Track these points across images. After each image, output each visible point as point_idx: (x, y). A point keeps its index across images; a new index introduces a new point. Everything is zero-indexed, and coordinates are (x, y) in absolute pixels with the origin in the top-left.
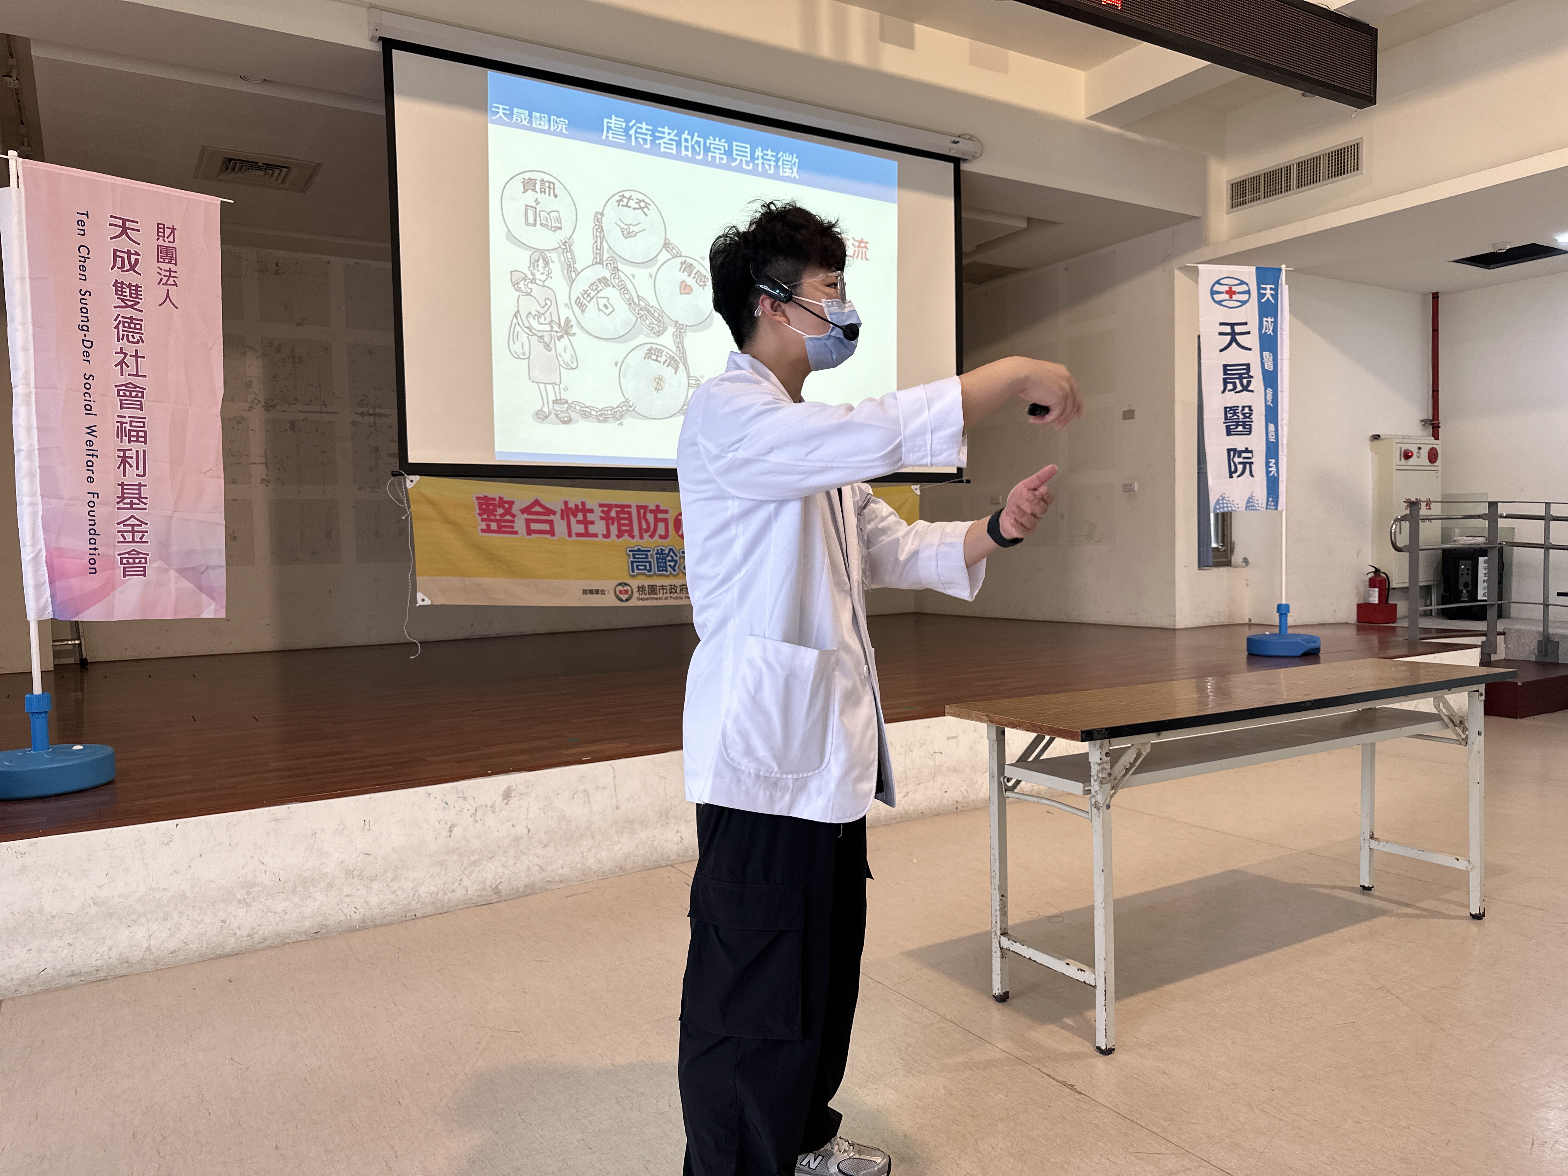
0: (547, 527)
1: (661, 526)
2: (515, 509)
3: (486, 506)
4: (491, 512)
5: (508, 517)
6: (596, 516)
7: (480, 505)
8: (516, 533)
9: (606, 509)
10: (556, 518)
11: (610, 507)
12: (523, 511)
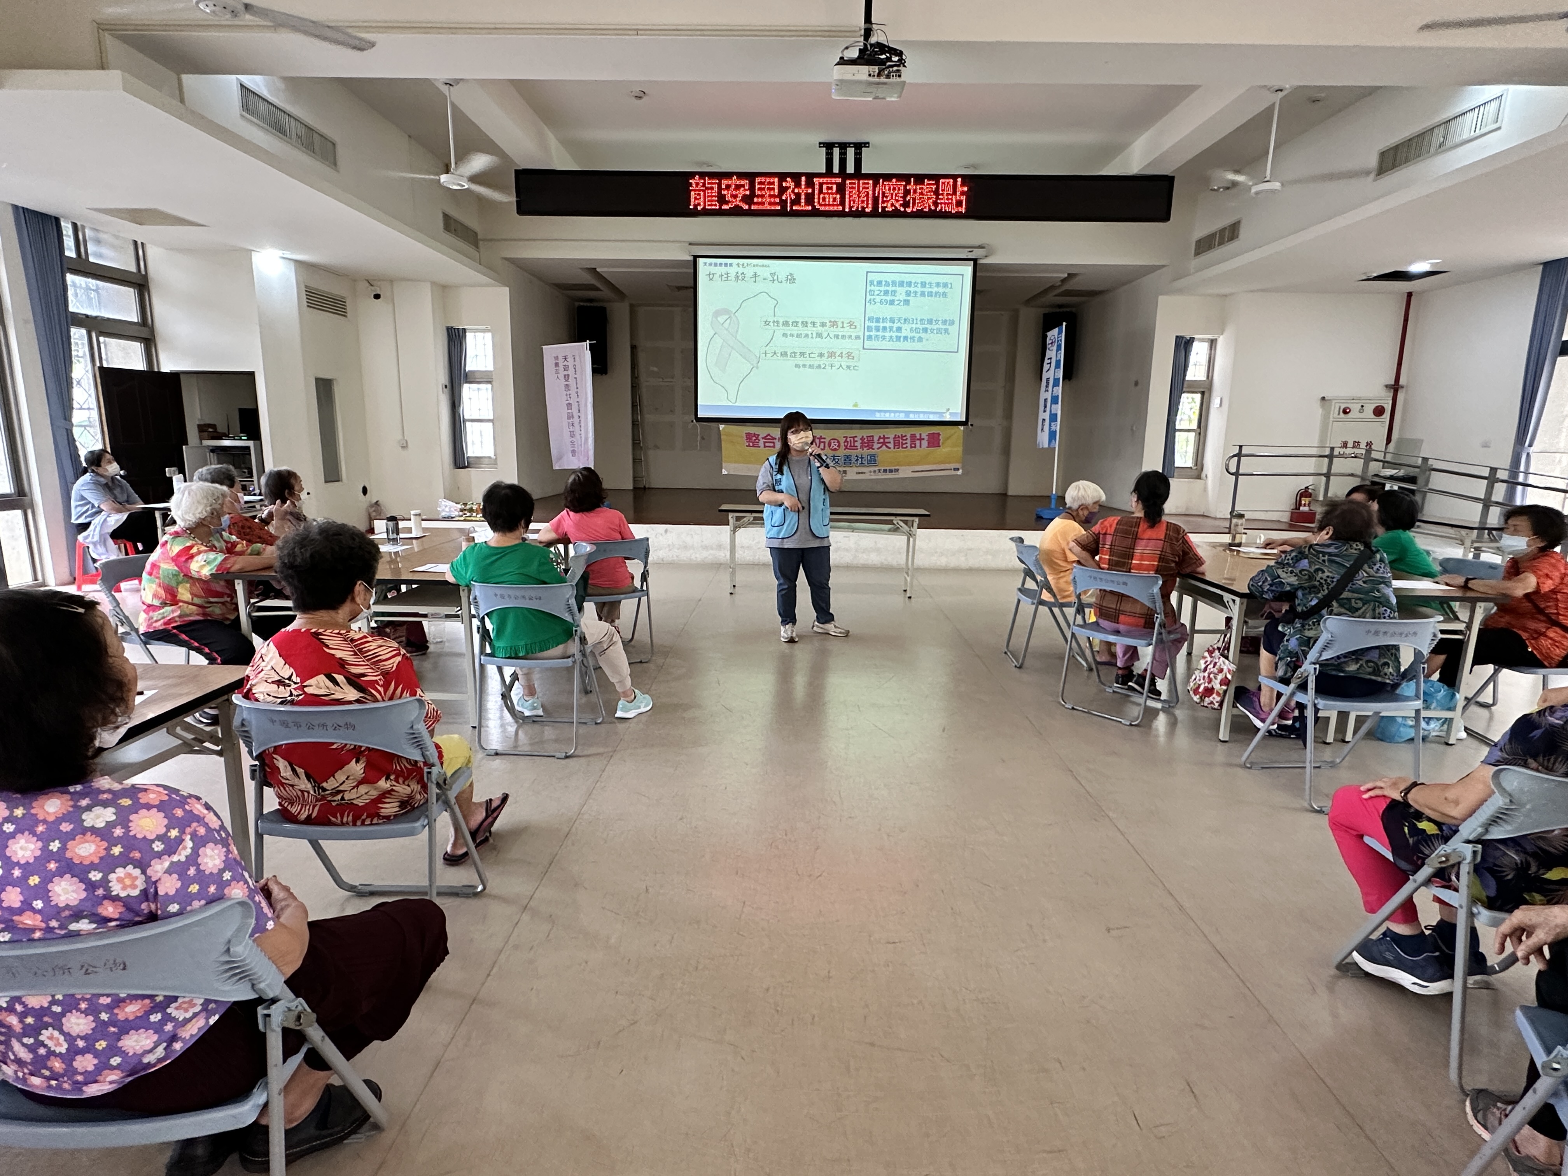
0: (772, 445)
1: (822, 445)
2: (760, 438)
3: (749, 436)
4: (750, 439)
7: (746, 436)
8: (759, 447)
12: (762, 439)
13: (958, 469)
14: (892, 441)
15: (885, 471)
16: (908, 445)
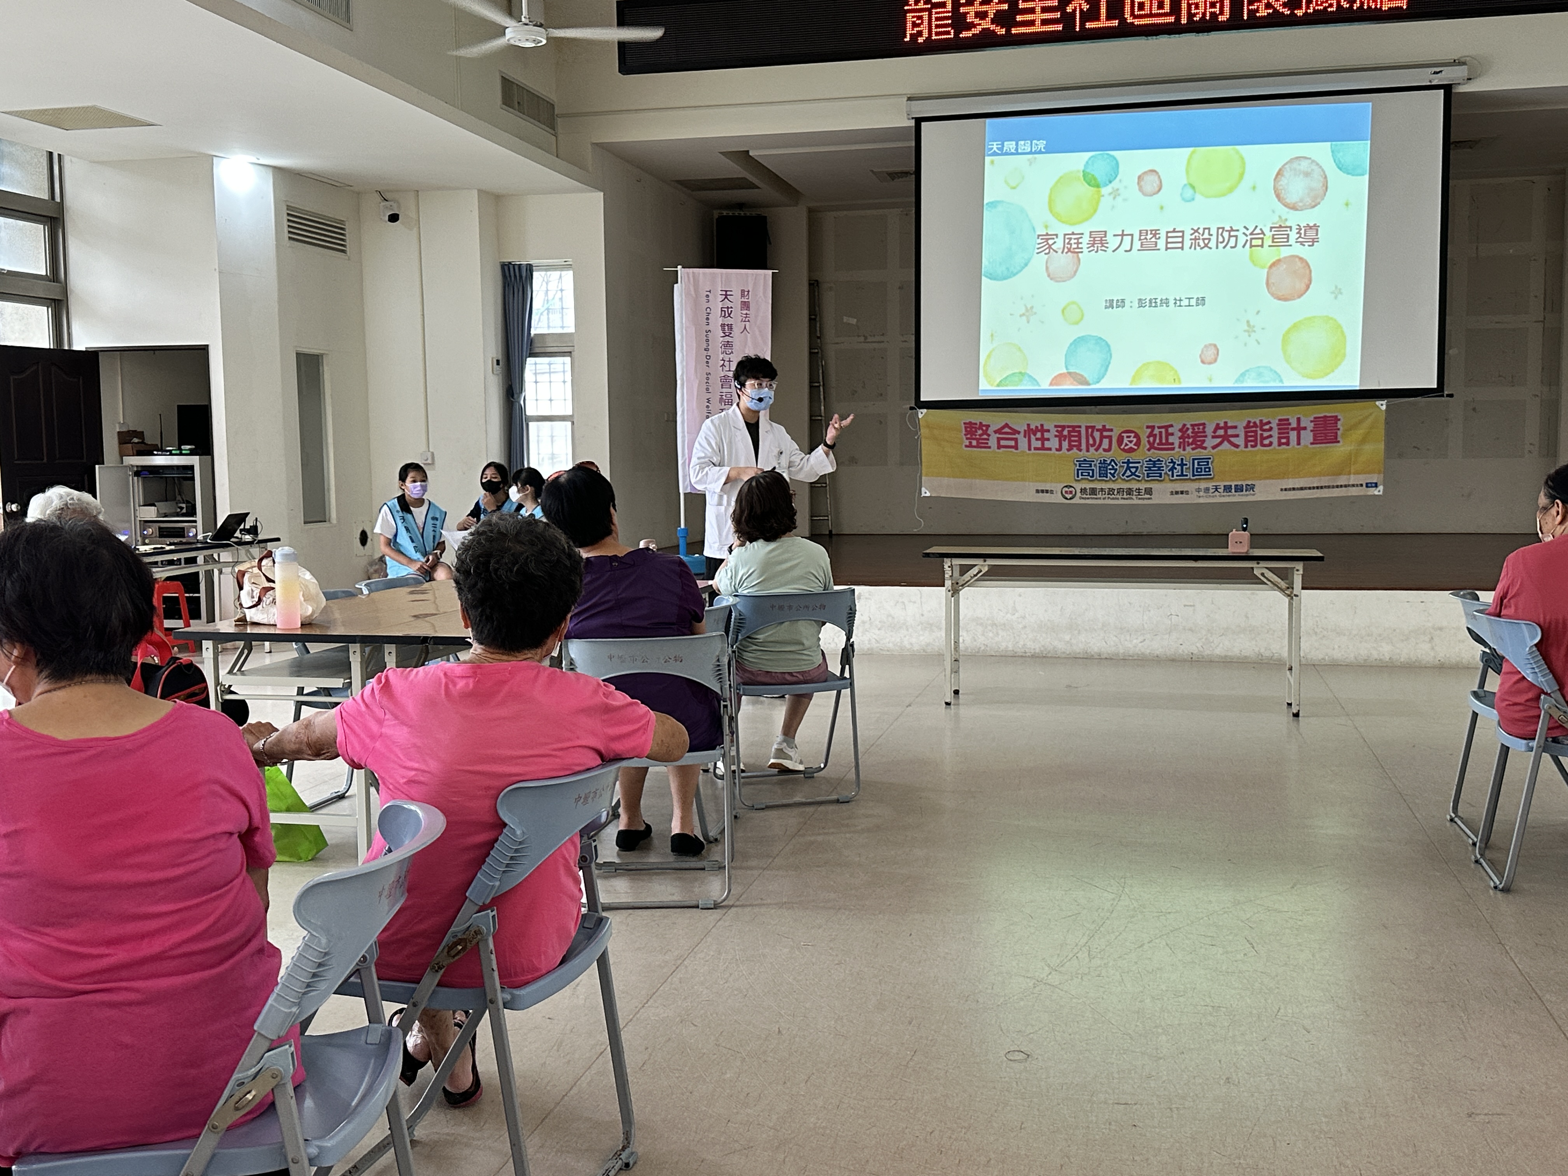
0: (1012, 443)
1: (1106, 442)
2: (990, 431)
3: (971, 429)
4: (973, 433)
5: (985, 437)
6: (1052, 435)
7: (966, 428)
8: (989, 447)
9: (1060, 429)
10: (1020, 437)
11: (1063, 427)
12: (996, 432)
13: (1376, 485)
14: (1242, 435)
15: (1228, 489)
16: (1275, 440)
